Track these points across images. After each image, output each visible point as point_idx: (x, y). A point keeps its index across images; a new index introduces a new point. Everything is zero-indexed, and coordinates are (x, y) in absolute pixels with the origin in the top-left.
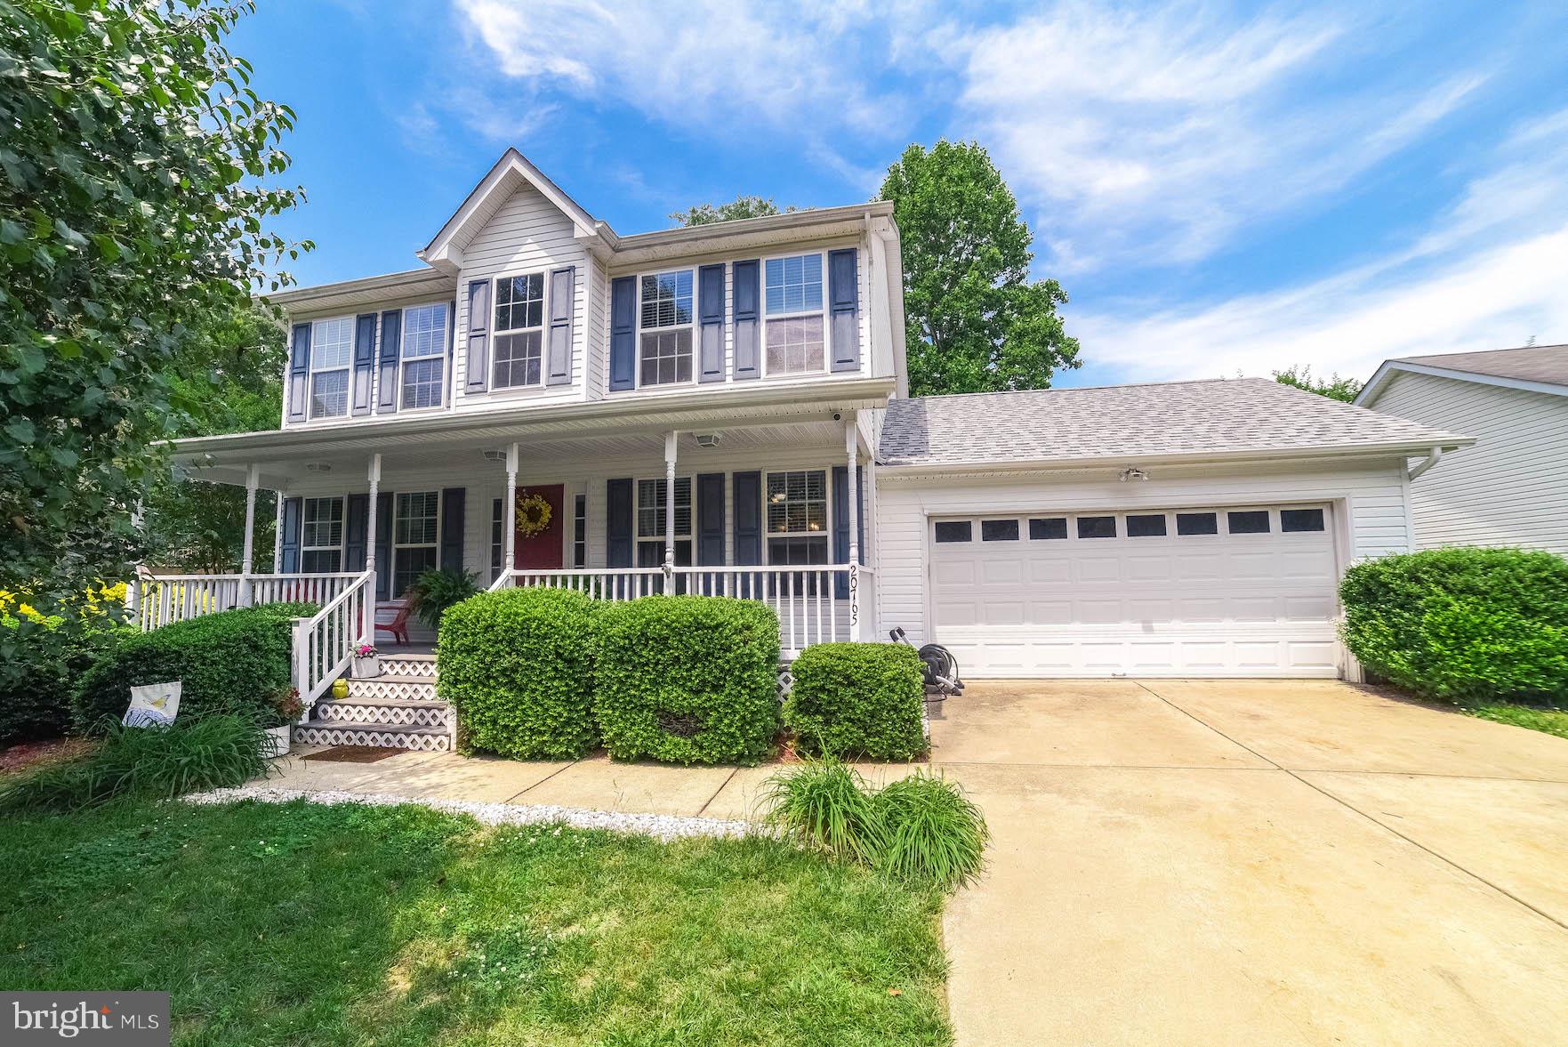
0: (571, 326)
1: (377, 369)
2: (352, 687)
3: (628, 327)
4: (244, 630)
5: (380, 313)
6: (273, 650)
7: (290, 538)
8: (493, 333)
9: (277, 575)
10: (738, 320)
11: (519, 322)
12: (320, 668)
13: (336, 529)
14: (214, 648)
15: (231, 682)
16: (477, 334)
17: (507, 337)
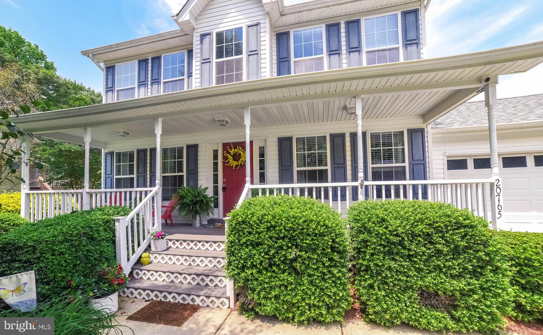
0: (259, 54)
1: (149, 86)
2: (152, 257)
3: (286, 58)
4: (82, 227)
5: (150, 58)
6: (103, 239)
7: (109, 172)
8: (215, 60)
9: (103, 190)
10: (349, 52)
11: (229, 54)
12: (133, 246)
13: (131, 167)
14: (61, 243)
15: (75, 265)
16: (206, 61)
17: (223, 62)
